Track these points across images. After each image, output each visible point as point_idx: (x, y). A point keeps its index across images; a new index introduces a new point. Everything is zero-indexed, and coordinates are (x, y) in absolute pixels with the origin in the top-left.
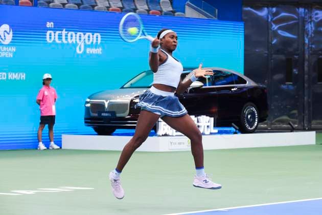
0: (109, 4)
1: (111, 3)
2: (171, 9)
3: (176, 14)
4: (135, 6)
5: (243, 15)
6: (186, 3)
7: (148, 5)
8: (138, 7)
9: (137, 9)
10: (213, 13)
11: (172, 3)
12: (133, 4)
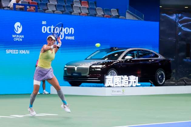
0: (81, 11)
1: (82, 11)
2: (117, 14)
3: (120, 17)
4: (96, 12)
5: (161, 18)
6: (127, 11)
7: (104, 12)
8: (98, 13)
9: (97, 14)
10: (142, 17)
11: (118, 11)
12: (95, 12)
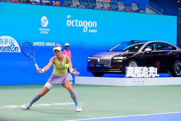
0: (103, 6)
1: (104, 5)
2: (138, 9)
3: (140, 11)
4: (118, 7)
5: (179, 13)
6: (146, 6)
7: (125, 7)
8: (119, 7)
9: (119, 9)
10: (160, 11)
11: (138, 6)
12: (117, 6)
